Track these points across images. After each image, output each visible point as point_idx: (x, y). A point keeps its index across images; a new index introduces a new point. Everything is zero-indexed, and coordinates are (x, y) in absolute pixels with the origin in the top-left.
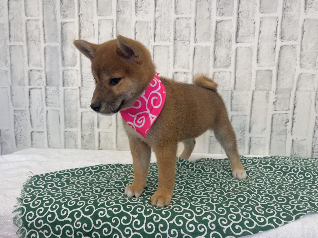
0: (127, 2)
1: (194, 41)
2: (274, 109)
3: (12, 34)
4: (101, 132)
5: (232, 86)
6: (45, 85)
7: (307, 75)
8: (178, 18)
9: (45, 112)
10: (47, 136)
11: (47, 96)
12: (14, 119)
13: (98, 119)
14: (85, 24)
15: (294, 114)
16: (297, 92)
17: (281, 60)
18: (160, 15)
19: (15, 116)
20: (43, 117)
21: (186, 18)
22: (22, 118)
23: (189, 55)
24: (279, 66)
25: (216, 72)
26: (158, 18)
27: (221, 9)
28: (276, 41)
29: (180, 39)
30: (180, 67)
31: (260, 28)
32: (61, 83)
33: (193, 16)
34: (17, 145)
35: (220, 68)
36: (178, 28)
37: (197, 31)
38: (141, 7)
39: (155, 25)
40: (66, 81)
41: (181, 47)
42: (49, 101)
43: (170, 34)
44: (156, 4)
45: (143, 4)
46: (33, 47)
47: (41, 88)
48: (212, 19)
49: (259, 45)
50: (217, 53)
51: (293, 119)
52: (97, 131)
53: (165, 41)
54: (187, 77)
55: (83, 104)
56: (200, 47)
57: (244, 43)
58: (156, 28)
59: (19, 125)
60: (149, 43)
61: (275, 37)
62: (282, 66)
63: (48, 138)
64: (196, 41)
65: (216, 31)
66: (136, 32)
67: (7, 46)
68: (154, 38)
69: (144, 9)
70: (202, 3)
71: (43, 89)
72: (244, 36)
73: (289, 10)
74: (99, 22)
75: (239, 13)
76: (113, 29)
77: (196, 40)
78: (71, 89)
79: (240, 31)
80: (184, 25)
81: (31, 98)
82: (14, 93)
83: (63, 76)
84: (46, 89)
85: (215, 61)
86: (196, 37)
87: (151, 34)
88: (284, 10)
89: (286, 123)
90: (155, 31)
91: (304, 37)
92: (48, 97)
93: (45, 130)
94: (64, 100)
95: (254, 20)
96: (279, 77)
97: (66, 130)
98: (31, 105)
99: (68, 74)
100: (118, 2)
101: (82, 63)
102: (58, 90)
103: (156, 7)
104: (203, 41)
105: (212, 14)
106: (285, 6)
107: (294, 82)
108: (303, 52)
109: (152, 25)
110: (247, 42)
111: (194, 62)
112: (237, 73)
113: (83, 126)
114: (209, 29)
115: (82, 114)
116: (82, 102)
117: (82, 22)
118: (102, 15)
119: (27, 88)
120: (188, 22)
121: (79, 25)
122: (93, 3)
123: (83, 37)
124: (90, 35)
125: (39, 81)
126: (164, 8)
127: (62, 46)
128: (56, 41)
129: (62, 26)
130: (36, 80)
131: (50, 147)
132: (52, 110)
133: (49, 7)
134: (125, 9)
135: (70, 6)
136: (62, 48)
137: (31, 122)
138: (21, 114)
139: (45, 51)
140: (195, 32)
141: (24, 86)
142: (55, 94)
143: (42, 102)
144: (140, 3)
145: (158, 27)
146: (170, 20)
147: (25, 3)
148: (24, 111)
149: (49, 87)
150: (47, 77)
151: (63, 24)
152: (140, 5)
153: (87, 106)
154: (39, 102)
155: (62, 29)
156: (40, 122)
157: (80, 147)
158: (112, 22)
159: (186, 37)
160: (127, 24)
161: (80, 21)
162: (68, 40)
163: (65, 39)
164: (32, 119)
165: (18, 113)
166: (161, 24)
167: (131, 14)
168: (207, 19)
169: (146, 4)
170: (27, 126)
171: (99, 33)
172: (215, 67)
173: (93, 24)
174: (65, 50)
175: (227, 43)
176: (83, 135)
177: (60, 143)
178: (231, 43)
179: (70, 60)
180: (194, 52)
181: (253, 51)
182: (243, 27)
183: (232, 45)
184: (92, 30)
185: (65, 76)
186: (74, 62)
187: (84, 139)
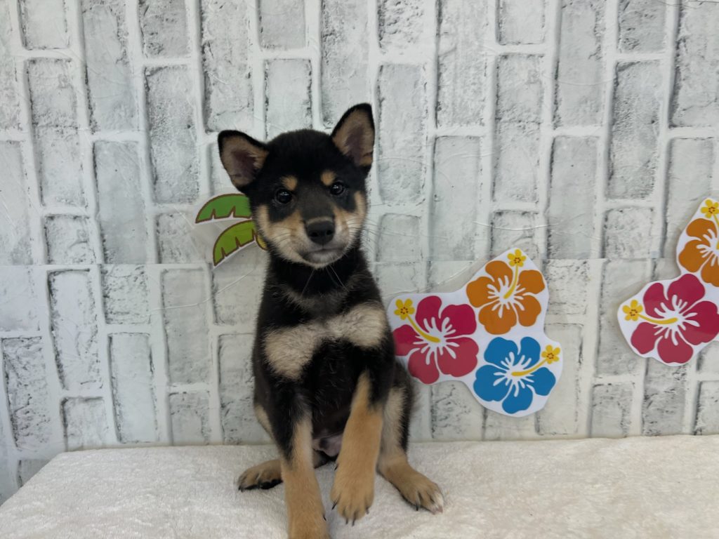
0: (352, 7)
1: (551, 124)
6: (100, 260)
8: (505, 57)
9: (106, 342)
10: (115, 409)
18: (454, 45)
19: (5, 356)
20: (97, 355)
21: (57, 60)
22: (28, 363)
23: (538, 161)
25: (612, 210)
26: (446, 54)
27: (629, 29)
29: (511, 117)
30: (512, 196)
32: (151, 253)
33: (549, 49)
35: (623, 197)
36: (506, 85)
37: (561, 95)
38: (395, 21)
39: (439, 75)
40: (165, 246)
41: (513, 140)
42: (115, 306)
43: (482, 103)
44: (440, 14)
45: (400, 12)
46: (53, 146)
47: (88, 270)
48: (604, 59)
50: (616, 157)
53: (468, 123)
54: (530, 226)
55: (223, 312)
56: (569, 140)
57: (691, 126)
58: (441, 84)
59: (19, 384)
60: (422, 129)
63: (117, 415)
64: (558, 122)
65: (614, 93)
66: (382, 96)
68: (436, 115)
69: (406, 30)
70: (576, 13)
71: (95, 274)
72: (691, 107)
74: (267, 67)
75: (678, 43)
76: (309, 88)
77: (556, 119)
78: (182, 270)
79: (681, 93)
80: (524, 76)
81: (56, 302)
83: (158, 232)
84: (103, 273)
85: (610, 178)
86: (559, 112)
87: (426, 101)
90: (438, 95)
92: (111, 294)
93: (106, 394)
97: (173, 390)
98: (55, 320)
99: (172, 225)
100: (323, 7)
102: (142, 273)
103: (440, 22)
104: (577, 124)
105: (605, 44)
109: (428, 76)
110: (699, 125)
111: (551, 181)
112: (669, 210)
113: (223, 376)
114: (596, 87)
115: (220, 341)
116: (220, 306)
117: (213, 66)
118: (274, 47)
119: (41, 271)
120: (535, 66)
121: (203, 77)
122: (246, 8)
123: (218, 115)
124: (238, 108)
125: (79, 250)
126: (465, 24)
127: (149, 140)
128: (131, 126)
129: (146, 79)
130: (70, 247)
131: (124, 440)
132: (126, 333)
133: (101, 18)
134: (345, 27)
135: (171, 18)
136: (149, 148)
137: (60, 372)
138: (26, 349)
139: (94, 158)
140: (556, 97)
141: (31, 267)
142: (134, 285)
143: (92, 312)
144: (393, 11)
145: (448, 83)
146: (481, 63)
147: (20, 6)
148: (36, 340)
149: (112, 265)
150: (106, 237)
151: (149, 74)
152: (394, 17)
153: (237, 318)
154: (84, 312)
155: (147, 88)
156: (89, 371)
157: (216, 435)
158: (307, 66)
159: (529, 111)
160: (353, 71)
161: (206, 65)
162: (169, 123)
163: (157, 118)
164: (62, 362)
165: (17, 347)
166: (456, 74)
167: (366, 43)
168: (589, 58)
169: (411, 14)
170: (46, 385)
171: (267, 102)
172: (609, 195)
173: (246, 73)
174: (160, 152)
175: (646, 128)
176: (225, 402)
177: (156, 429)
178: (656, 128)
179: (176, 183)
180: (553, 152)
181: (714, 151)
182: (691, 82)
183: (658, 134)
184: (244, 92)
185: (164, 231)
186: (189, 190)
187: (227, 411)
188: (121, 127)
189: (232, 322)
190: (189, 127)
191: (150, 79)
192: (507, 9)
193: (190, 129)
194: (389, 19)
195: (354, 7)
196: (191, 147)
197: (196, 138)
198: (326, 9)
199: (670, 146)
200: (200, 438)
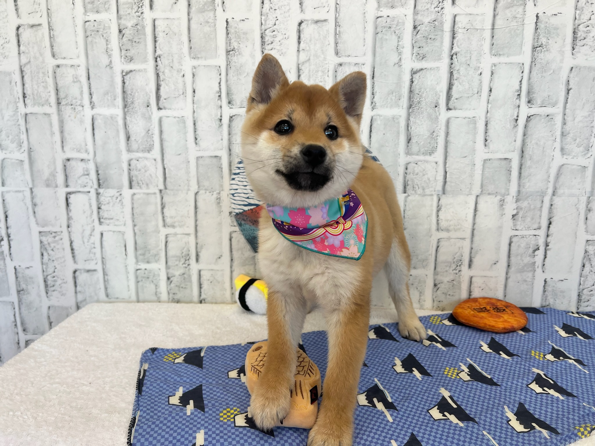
2: (513, 228)
3: (28, 92)
4: (203, 270)
5: (439, 187)
6: (96, 186)
7: (574, 167)
8: (341, 65)
9: (99, 236)
10: (104, 278)
11: (100, 205)
12: (41, 247)
13: (197, 248)
14: (166, 73)
15: (548, 236)
16: (554, 197)
17: (528, 140)
18: (308, 58)
19: (41, 242)
20: (94, 244)
21: (356, 64)
22: (54, 247)
24: (523, 152)
25: (410, 163)
26: (303, 63)
27: (420, 47)
28: (519, 106)
31: (490, 84)
32: (126, 183)
33: (368, 59)
34: (49, 294)
35: (418, 155)
38: (272, 43)
39: (299, 76)
40: (134, 178)
42: (104, 214)
44: (299, 38)
45: (275, 37)
46: (69, 116)
47: (89, 192)
48: (403, 66)
49: (489, 114)
50: (412, 129)
51: (547, 245)
52: (194, 267)
55: (168, 221)
56: (382, 118)
57: (461, 109)
59: (50, 259)
61: (517, 99)
63: (105, 281)
64: (375, 106)
65: (411, 88)
67: (19, 114)
69: (278, 48)
70: (385, 37)
71: (93, 194)
72: (461, 97)
73: (543, 50)
74: (194, 70)
75: (452, 56)
76: (220, 83)
77: (374, 104)
78: (144, 193)
79: (454, 88)
81: (70, 211)
82: (37, 200)
83: (130, 169)
84: (98, 194)
85: (409, 142)
88: (534, 50)
89: (534, 251)
91: (569, 100)
92: (103, 207)
93: (99, 267)
94: (133, 214)
95: (480, 68)
96: (523, 170)
97: (139, 267)
98: (70, 222)
99: (138, 165)
100: (227, 34)
101: (164, 147)
102: (121, 195)
103: (299, 43)
104: (387, 107)
105: (404, 57)
106: (536, 44)
107: (550, 180)
108: (567, 128)
109: (293, 76)
110: (467, 109)
111: (370, 144)
112: (447, 164)
113: (168, 260)
114: (399, 84)
115: (166, 238)
116: (167, 216)
117: (162, 70)
118: (198, 58)
119: (62, 192)
121: (156, 76)
122: (181, 35)
123: (165, 99)
124: (177, 96)
125: (84, 179)
126: (315, 44)
127: (125, 114)
128: (114, 106)
129: (123, 77)
130: (79, 178)
131: (110, 297)
132: (111, 231)
133: (97, 41)
134: (241, 46)
135: (137, 41)
136: (125, 119)
137: (73, 253)
138: (53, 239)
139: (93, 124)
140: (374, 90)
141: (57, 189)
142: (116, 202)
143: (91, 218)
144: (270, 36)
146: (326, 68)
147: (50, 33)
148: (59, 233)
149: (103, 189)
150: (100, 172)
151: (125, 74)
152: (271, 40)
153: (176, 224)
154: (87, 217)
155: (124, 83)
156: (90, 253)
157: (164, 296)
158: (218, 70)
160: (245, 73)
161: (158, 69)
162: (136, 104)
163: (129, 101)
164: (74, 247)
165: (48, 237)
166: (309, 76)
167: (254, 56)
168: (394, 66)
169: (282, 37)
170: (65, 261)
171: (194, 92)
172: (408, 153)
173: (182, 74)
174: (131, 121)
175: (431, 111)
176: (170, 276)
177: (129, 291)
178: (438, 111)
179: (140, 140)
180: (371, 126)
181: (477, 126)
182: (461, 81)
183: (440, 114)
184: (180, 85)
185: (133, 169)
186: (148, 145)
187: (171, 282)
188: (108, 106)
189: (173, 226)
190: (148, 106)
191: (125, 77)
192: (341, 35)
193: (149, 108)
194: (268, 41)
195: (246, 34)
196: (149, 119)
197: (152, 113)
198: (230, 35)
199: (448, 122)
200: (154, 298)
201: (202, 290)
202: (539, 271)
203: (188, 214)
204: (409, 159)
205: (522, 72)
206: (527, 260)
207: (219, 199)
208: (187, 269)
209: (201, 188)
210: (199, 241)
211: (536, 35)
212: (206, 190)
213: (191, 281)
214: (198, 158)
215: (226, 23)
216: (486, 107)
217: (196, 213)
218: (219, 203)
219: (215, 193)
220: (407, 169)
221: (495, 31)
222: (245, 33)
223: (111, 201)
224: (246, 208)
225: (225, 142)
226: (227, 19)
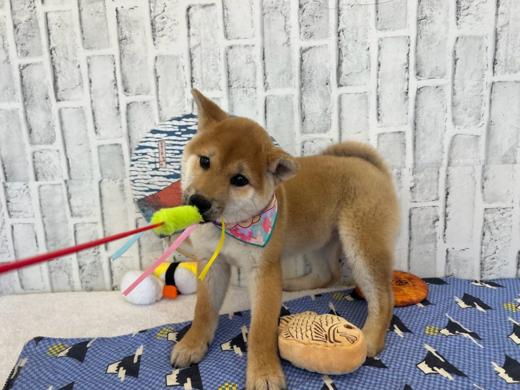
1: (263, 88)
2: (411, 200)
6: (3, 180)
7: (467, 137)
8: (231, 47)
9: (10, 229)
11: (8, 199)
14: (62, 65)
15: (446, 206)
16: (449, 168)
17: (420, 113)
18: (199, 42)
20: (6, 237)
21: (246, 46)
23: (257, 112)
24: (415, 124)
25: (306, 141)
26: (195, 48)
28: (408, 79)
29: (238, 85)
31: (378, 59)
32: (31, 175)
33: (258, 41)
35: (313, 133)
36: (233, 65)
37: (268, 69)
38: (162, 29)
39: (191, 61)
40: (39, 171)
41: (240, 100)
42: (13, 207)
43: (219, 77)
44: (189, 23)
45: (165, 23)
48: (292, 46)
49: (379, 88)
50: (306, 107)
51: (446, 215)
52: (104, 255)
53: (212, 89)
55: (75, 210)
56: (275, 98)
57: (352, 85)
58: (193, 67)
60: (184, 94)
61: (405, 72)
62: (421, 123)
63: (20, 273)
64: (267, 87)
65: (301, 67)
66: (158, 75)
68: (192, 85)
69: (169, 34)
70: (272, 17)
72: (351, 73)
73: (428, 22)
74: (89, 61)
75: (339, 33)
76: (115, 72)
77: (266, 84)
78: (50, 185)
79: (344, 64)
80: (244, 59)
83: (34, 162)
84: (5, 187)
85: (303, 121)
86: (267, 80)
87: (185, 77)
88: (419, 22)
89: (435, 222)
90: (192, 73)
91: (457, 70)
92: (11, 200)
94: (41, 206)
95: (367, 43)
96: (417, 143)
99: (42, 158)
100: (118, 22)
101: (66, 138)
102: (27, 187)
103: (189, 28)
104: (279, 87)
105: (292, 36)
106: (420, 16)
107: (444, 151)
108: (458, 98)
109: (185, 61)
110: (357, 85)
114: (289, 64)
115: (75, 227)
116: (73, 206)
117: (57, 62)
118: (92, 48)
120: (250, 52)
121: (52, 68)
122: (74, 26)
123: (63, 91)
124: (75, 86)
126: (205, 28)
127: (25, 107)
128: (14, 100)
129: (21, 71)
131: (25, 288)
132: (21, 223)
134: (133, 34)
135: (32, 34)
136: (26, 112)
140: (265, 71)
142: (23, 195)
144: (160, 23)
145: (198, 65)
146: (217, 51)
149: (10, 183)
150: (5, 166)
151: (22, 68)
152: (161, 26)
153: (83, 213)
155: (22, 77)
156: (2, 246)
158: (112, 59)
159: (249, 80)
160: (139, 61)
161: (54, 61)
162: (35, 97)
163: (29, 94)
166: (202, 60)
167: (146, 43)
168: (283, 45)
169: (171, 24)
171: (91, 82)
172: (303, 131)
173: (77, 65)
174: (32, 114)
175: (323, 88)
176: (81, 264)
177: (43, 281)
178: (330, 88)
179: (42, 133)
180: (266, 106)
181: (369, 101)
182: (349, 58)
183: (331, 91)
184: (77, 76)
185: (38, 162)
186: (50, 136)
187: (83, 271)
188: (9, 100)
189: (81, 216)
190: (47, 99)
191: (23, 71)
192: (230, 18)
193: (47, 100)
194: (158, 28)
195: (137, 22)
196: (49, 111)
197: (51, 105)
198: (120, 24)
199: (340, 99)
200: (68, 288)
201: (114, 277)
202: (440, 241)
203: (94, 203)
204: (305, 137)
205: (409, 45)
206: (428, 231)
207: (122, 186)
208: (97, 257)
209: (105, 176)
210: (106, 229)
211: (420, 7)
212: (109, 178)
213: (102, 269)
214: (99, 147)
215: (115, 12)
216: (376, 81)
217: (101, 201)
218: (123, 190)
219: (118, 180)
220: (303, 147)
221: (379, 5)
222: (135, 22)
223: (18, 194)
224: (148, 194)
225: (124, 129)
226: (117, 8)
